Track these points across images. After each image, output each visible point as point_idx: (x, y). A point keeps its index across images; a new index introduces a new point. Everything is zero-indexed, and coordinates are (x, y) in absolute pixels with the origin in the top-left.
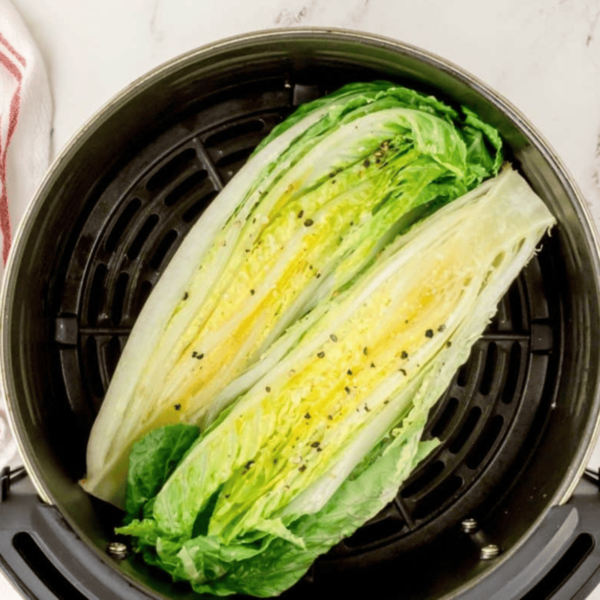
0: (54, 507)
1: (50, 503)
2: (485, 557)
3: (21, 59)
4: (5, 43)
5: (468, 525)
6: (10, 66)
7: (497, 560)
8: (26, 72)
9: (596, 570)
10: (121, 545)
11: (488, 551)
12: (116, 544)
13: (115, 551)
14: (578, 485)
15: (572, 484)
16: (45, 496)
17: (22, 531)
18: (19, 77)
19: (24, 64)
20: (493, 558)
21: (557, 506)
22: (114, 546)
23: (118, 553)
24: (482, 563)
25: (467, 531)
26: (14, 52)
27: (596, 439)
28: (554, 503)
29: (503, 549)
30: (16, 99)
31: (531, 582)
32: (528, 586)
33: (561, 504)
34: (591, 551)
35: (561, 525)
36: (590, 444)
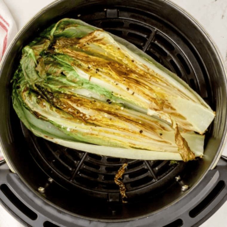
0: (16, 174)
1: (15, 172)
2: (183, 190)
3: (7, 24)
4: (2, 18)
5: (178, 178)
6: (4, 27)
7: (188, 191)
8: (10, 29)
9: (226, 195)
10: (42, 188)
11: (184, 188)
12: (41, 187)
13: (40, 190)
14: (219, 161)
15: (216, 161)
16: (12, 170)
17: (3, 183)
18: (7, 30)
19: (9, 26)
20: (186, 190)
21: (210, 170)
22: (40, 188)
23: (41, 191)
24: (182, 192)
25: (177, 180)
26: (5, 21)
27: (225, 143)
28: (209, 169)
29: (190, 187)
30: (6, 39)
31: (201, 199)
32: (200, 201)
33: (212, 169)
34: (224, 187)
35: (212, 177)
36: (223, 146)
